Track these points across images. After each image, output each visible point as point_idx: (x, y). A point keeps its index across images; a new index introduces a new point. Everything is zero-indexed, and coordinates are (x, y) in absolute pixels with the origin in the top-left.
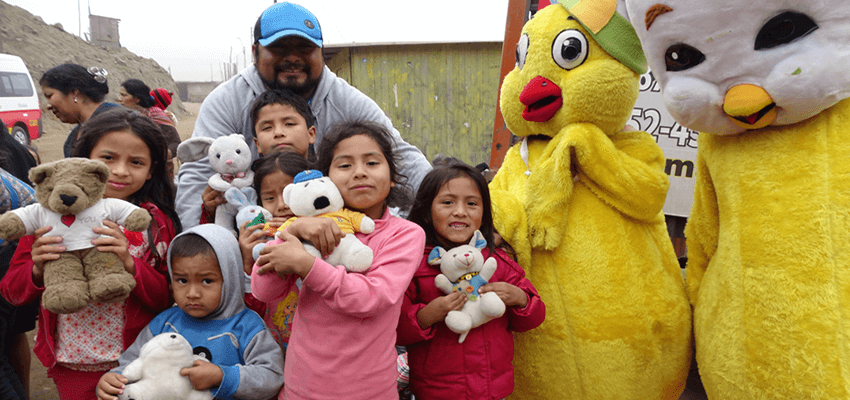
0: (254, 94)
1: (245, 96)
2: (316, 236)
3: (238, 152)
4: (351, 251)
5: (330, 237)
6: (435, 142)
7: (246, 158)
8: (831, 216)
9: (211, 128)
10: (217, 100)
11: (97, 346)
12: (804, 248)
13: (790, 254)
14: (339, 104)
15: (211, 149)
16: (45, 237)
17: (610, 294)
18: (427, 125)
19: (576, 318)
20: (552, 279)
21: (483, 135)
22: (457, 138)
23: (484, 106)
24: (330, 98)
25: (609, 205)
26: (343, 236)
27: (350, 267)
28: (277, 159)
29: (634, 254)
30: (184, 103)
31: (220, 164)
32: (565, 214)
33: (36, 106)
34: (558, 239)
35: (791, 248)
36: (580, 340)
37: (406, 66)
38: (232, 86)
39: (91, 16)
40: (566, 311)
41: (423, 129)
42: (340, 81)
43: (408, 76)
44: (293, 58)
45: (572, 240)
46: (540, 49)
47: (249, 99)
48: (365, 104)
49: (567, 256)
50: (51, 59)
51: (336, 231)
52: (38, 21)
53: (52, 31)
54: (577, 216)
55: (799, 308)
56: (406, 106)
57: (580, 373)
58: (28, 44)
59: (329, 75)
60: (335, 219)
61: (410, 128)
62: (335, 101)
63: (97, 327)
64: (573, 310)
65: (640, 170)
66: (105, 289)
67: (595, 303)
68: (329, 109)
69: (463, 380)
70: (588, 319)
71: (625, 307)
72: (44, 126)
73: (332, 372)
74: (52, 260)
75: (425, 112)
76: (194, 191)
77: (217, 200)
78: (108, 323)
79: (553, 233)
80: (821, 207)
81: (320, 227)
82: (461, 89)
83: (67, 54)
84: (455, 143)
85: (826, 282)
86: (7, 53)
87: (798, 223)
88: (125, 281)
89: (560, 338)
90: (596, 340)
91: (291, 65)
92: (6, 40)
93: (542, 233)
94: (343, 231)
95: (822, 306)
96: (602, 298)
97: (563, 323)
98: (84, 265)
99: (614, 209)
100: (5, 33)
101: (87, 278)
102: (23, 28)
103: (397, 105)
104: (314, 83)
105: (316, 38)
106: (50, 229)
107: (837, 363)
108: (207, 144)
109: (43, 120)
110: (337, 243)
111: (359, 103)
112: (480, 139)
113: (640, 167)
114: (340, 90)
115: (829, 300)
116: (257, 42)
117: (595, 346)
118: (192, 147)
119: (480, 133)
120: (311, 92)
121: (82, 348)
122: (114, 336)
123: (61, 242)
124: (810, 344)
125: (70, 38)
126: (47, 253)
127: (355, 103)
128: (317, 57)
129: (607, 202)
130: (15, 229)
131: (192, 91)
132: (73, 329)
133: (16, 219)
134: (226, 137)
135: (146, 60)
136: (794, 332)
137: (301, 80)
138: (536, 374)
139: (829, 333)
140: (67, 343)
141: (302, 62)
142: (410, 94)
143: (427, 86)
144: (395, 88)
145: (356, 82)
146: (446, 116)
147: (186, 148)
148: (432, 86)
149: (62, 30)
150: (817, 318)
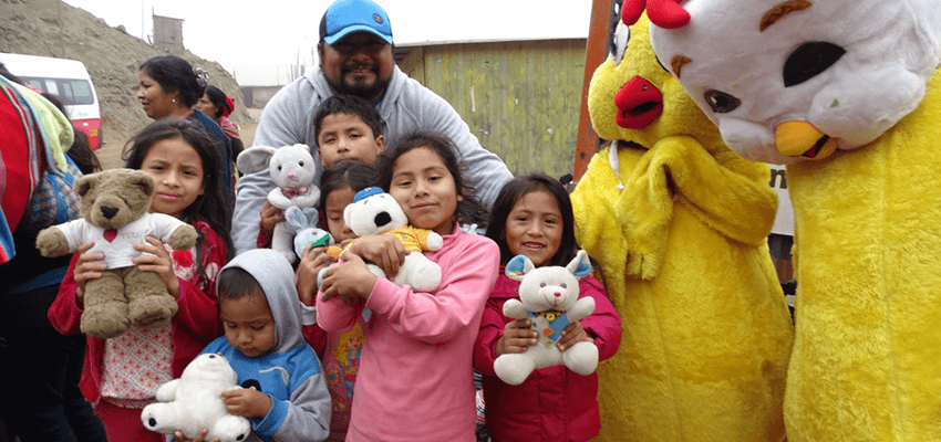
0: (319, 97)
1: (309, 99)
2: (379, 256)
3: (301, 164)
4: (417, 268)
5: (393, 256)
6: (515, 150)
7: (309, 172)
8: (883, 252)
9: (272, 136)
10: (279, 104)
11: (144, 378)
12: (852, 287)
13: (839, 294)
14: (412, 107)
15: (273, 161)
16: (88, 254)
17: (715, 331)
18: (507, 131)
19: (677, 357)
20: (650, 312)
21: (567, 143)
22: (539, 147)
23: (569, 110)
24: (402, 101)
25: (712, 229)
26: (407, 254)
27: (416, 286)
28: (347, 173)
29: (740, 284)
30: (248, 110)
31: (281, 177)
32: (665, 238)
33: (97, 115)
34: (656, 268)
35: (840, 287)
36: (681, 381)
37: (484, 65)
38: (294, 89)
39: (154, 17)
40: (666, 348)
41: (502, 136)
42: (411, 82)
43: (486, 77)
44: (361, 57)
45: (674, 268)
46: (643, 45)
47: (313, 103)
48: (439, 106)
49: (668, 286)
50: (114, 64)
51: (399, 249)
52: (100, 23)
53: (115, 33)
54: (679, 242)
55: (848, 355)
56: (484, 111)
57: (680, 418)
58: (89, 48)
59: (400, 76)
60: (399, 236)
61: (488, 136)
62: (406, 104)
63: (143, 356)
64: (673, 348)
65: (747, 188)
66: (143, 311)
67: (698, 340)
68: (400, 114)
69: (538, 420)
70: (691, 357)
71: (732, 345)
72: (105, 136)
73: (406, 410)
74: (92, 279)
75: (505, 117)
76: (252, 207)
77: (276, 217)
78: (155, 352)
79: (651, 260)
80: (873, 242)
81: (382, 245)
82: (544, 91)
83: (130, 59)
84: (537, 152)
85: (876, 327)
86: (69, 58)
87: (848, 259)
88: (166, 303)
89: (659, 378)
90: (700, 381)
91: (359, 65)
92: (68, 44)
93: (639, 260)
94: (407, 249)
95: (871, 353)
96: (707, 334)
97: (662, 361)
98: (125, 285)
99: (719, 233)
100: (67, 36)
101: (128, 300)
102: (86, 31)
103: (474, 110)
104: (383, 85)
105: (386, 34)
106: (93, 245)
107: (887, 418)
108: (269, 154)
109: (104, 129)
110: (401, 262)
111: (433, 106)
112: (565, 147)
113: (747, 185)
114: (412, 92)
115: (880, 347)
116: (322, 41)
117: (698, 388)
118: (253, 156)
119: (564, 140)
120: (381, 93)
121: (128, 379)
122: (162, 367)
123: (103, 259)
124: (859, 395)
125: (132, 41)
126: (88, 271)
127: (429, 106)
128: (386, 55)
129: (710, 225)
130: (57, 245)
131: (257, 96)
132: (118, 358)
133: (59, 234)
134: (289, 147)
135: (210, 63)
136: (842, 381)
137: (370, 80)
138: (630, 418)
139: (879, 384)
140: (112, 374)
141: (370, 61)
142: (488, 97)
143: (507, 88)
144: (472, 90)
145: (431, 83)
146: (528, 122)
147: (247, 157)
148: (512, 88)
149: (124, 33)
150: (867, 366)
